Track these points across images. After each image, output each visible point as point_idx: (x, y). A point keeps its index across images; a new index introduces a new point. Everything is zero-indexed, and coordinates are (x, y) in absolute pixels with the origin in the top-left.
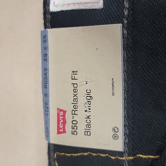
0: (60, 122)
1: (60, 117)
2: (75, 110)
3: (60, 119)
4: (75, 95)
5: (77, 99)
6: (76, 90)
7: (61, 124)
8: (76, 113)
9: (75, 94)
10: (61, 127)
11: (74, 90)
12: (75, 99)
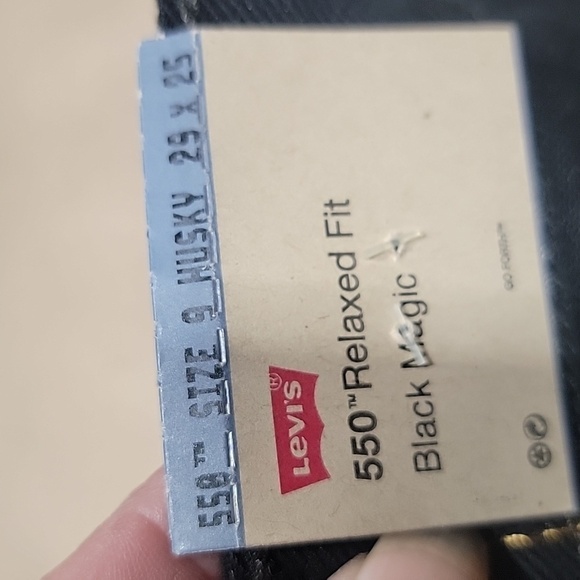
0: (292, 432)
1: (291, 409)
2: (356, 365)
3: (290, 418)
4: (350, 303)
5: (359, 317)
6: (351, 279)
7: (295, 441)
8: (364, 378)
9: (350, 296)
10: (298, 454)
11: (344, 281)
12: (352, 318)
